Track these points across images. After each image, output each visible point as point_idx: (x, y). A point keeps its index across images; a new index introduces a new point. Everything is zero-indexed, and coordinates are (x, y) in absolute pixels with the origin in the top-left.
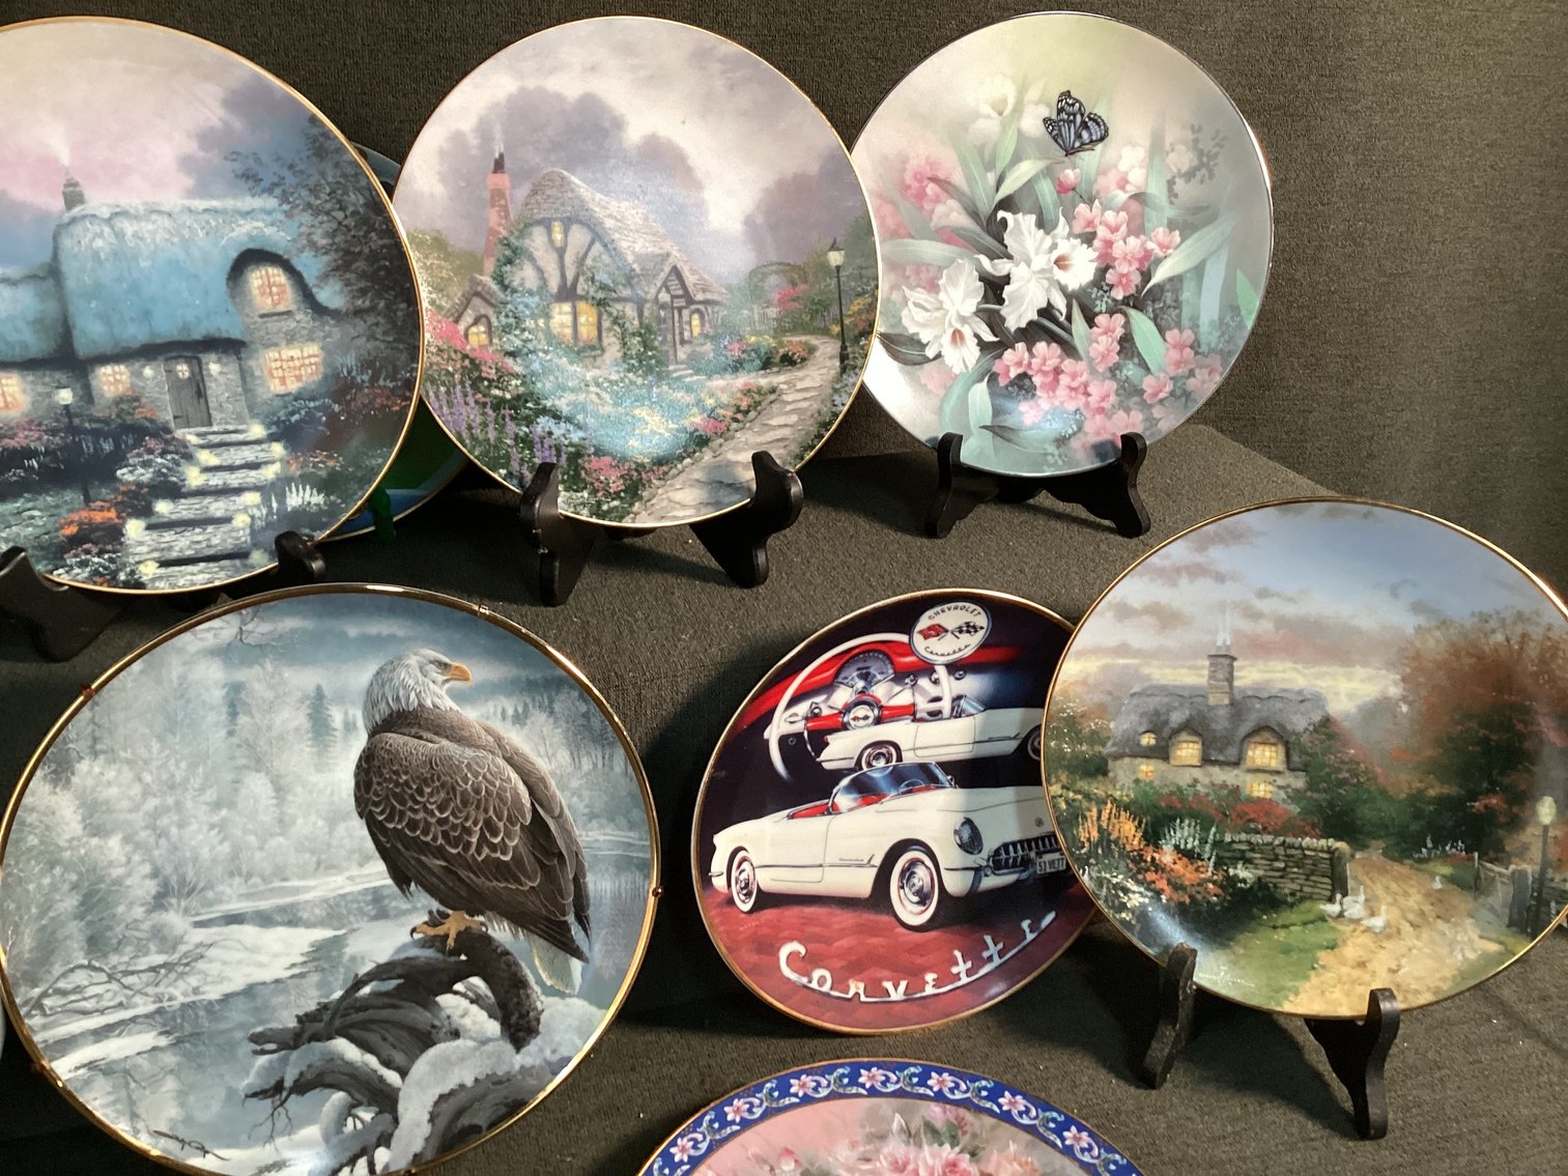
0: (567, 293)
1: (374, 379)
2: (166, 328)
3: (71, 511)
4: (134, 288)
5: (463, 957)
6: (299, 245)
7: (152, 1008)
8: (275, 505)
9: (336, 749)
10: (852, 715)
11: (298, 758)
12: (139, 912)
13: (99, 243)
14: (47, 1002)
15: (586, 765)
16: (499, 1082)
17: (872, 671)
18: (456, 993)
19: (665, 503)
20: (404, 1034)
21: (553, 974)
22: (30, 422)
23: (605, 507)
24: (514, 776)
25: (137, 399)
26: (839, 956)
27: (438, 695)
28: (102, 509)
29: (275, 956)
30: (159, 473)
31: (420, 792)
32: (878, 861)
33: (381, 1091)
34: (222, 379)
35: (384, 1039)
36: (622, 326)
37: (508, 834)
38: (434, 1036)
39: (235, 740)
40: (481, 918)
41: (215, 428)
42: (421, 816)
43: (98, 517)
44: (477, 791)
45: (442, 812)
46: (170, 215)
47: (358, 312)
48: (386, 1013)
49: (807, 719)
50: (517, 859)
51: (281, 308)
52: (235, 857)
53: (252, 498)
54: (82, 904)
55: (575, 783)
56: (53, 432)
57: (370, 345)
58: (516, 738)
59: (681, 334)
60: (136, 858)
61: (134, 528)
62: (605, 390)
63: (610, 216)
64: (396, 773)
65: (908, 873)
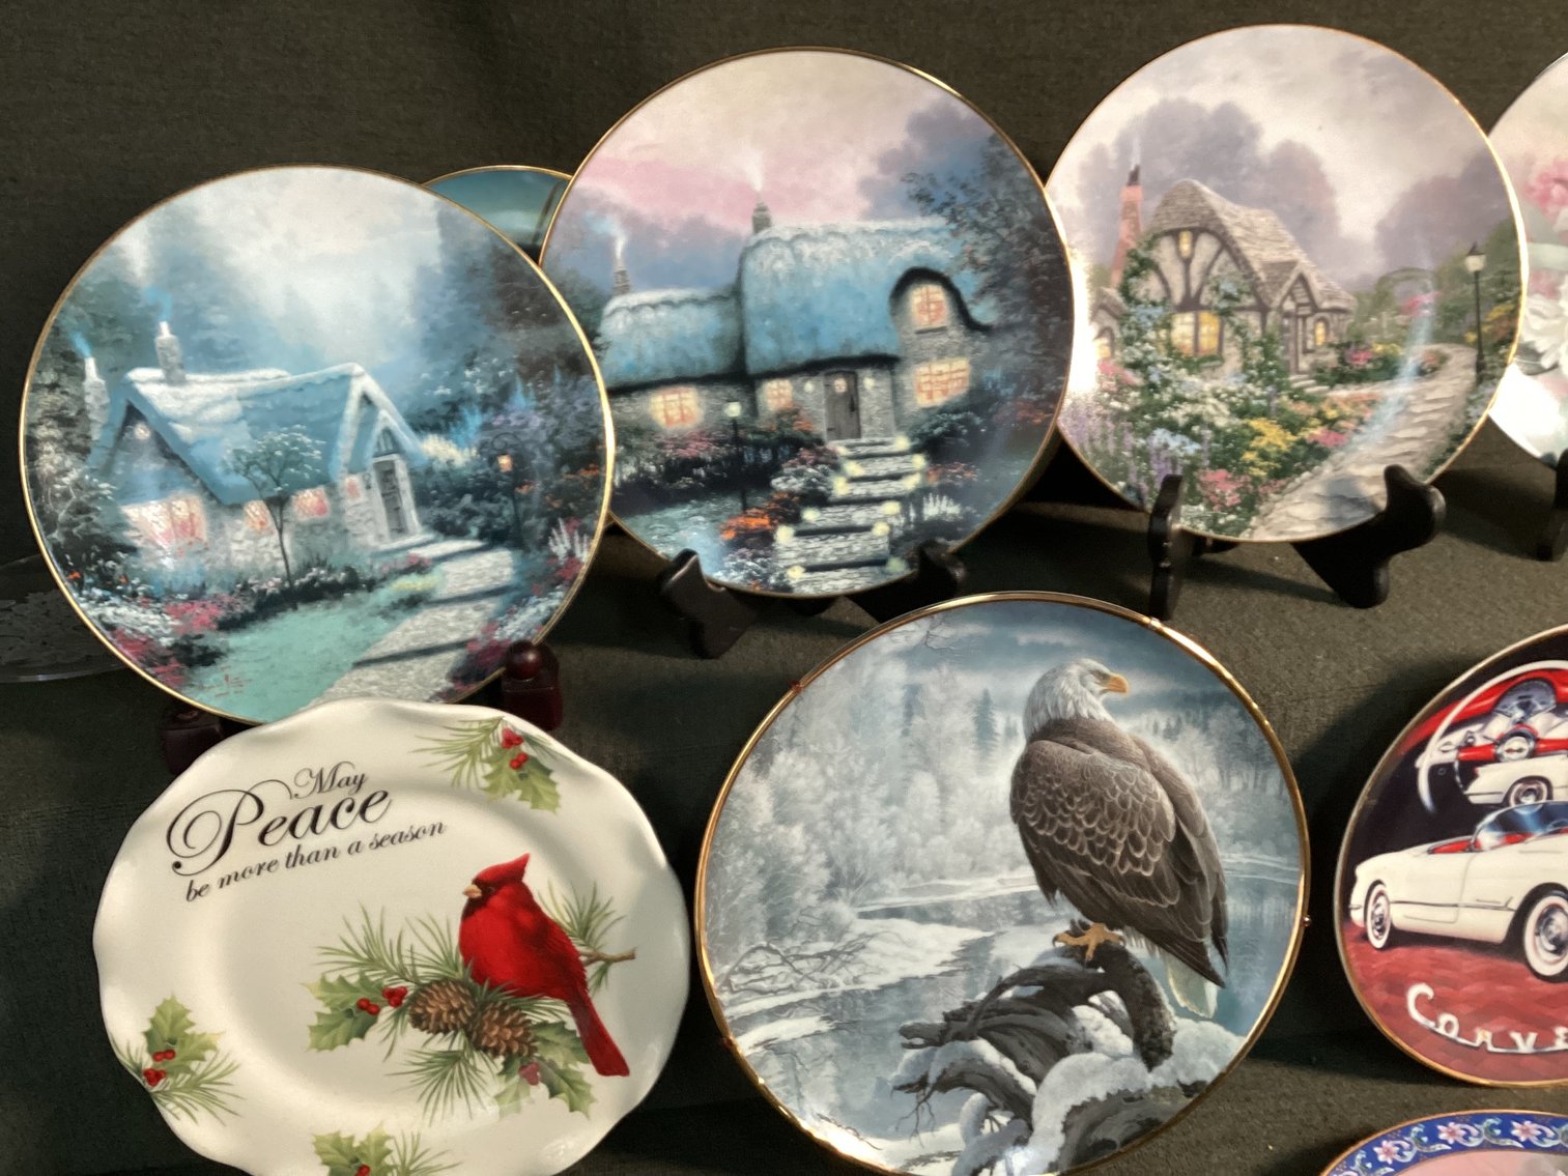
0: (1190, 304)
1: (1018, 393)
2: (830, 346)
3: (730, 517)
4: (806, 308)
5: (1101, 970)
6: (960, 263)
7: (817, 993)
8: (913, 514)
9: (996, 754)
10: (1507, 746)
11: (961, 760)
12: (812, 899)
13: (779, 265)
14: (735, 980)
15: (1236, 784)
16: (1130, 1099)
17: (1534, 701)
18: (1092, 1005)
19: (1283, 518)
20: (1041, 1041)
21: (1188, 996)
22: (702, 433)
23: (1221, 521)
24: (1160, 791)
25: (796, 412)
26: (1465, 1002)
27: (1094, 706)
28: (757, 516)
29: (929, 952)
30: (809, 483)
31: (1071, 802)
32: (1515, 904)
33: (1018, 1097)
34: (875, 394)
35: (1022, 1045)
36: (1243, 335)
37: (1151, 851)
38: (1068, 1047)
39: (908, 740)
40: (1119, 933)
41: (864, 440)
42: (1069, 825)
43: (754, 523)
44: (1124, 804)
45: (1089, 822)
46: (845, 236)
47: (1009, 328)
48: (1027, 1020)
49: (1460, 749)
50: (1158, 877)
51: (937, 325)
52: (899, 854)
53: (892, 508)
54: (767, 887)
55: (1221, 803)
56: (720, 443)
57: (1017, 360)
58: (1167, 754)
59: (1305, 343)
60: (814, 847)
61: (784, 535)
62: (1222, 400)
63: (1239, 224)
64: (1049, 780)
65: (1545, 919)
